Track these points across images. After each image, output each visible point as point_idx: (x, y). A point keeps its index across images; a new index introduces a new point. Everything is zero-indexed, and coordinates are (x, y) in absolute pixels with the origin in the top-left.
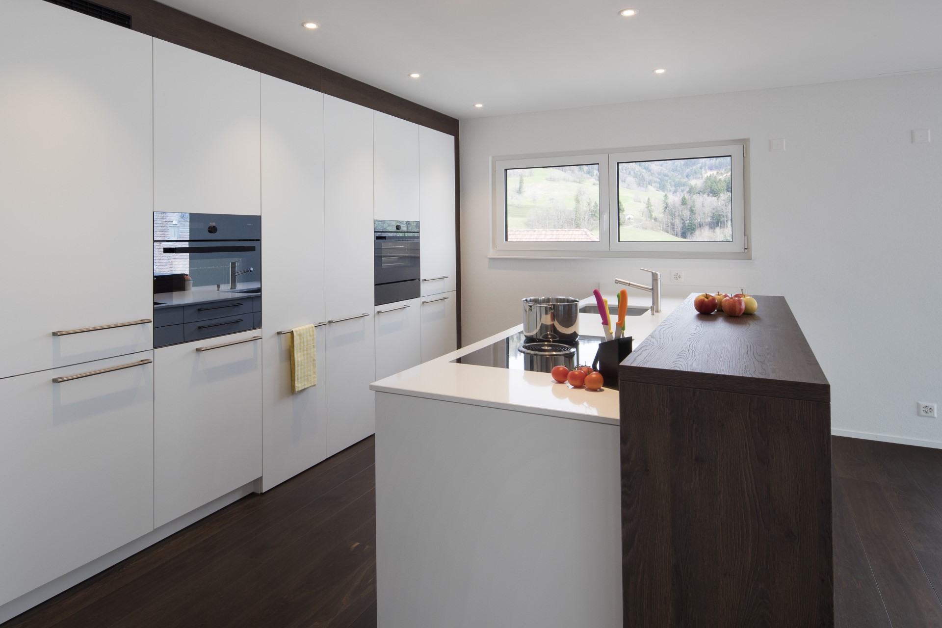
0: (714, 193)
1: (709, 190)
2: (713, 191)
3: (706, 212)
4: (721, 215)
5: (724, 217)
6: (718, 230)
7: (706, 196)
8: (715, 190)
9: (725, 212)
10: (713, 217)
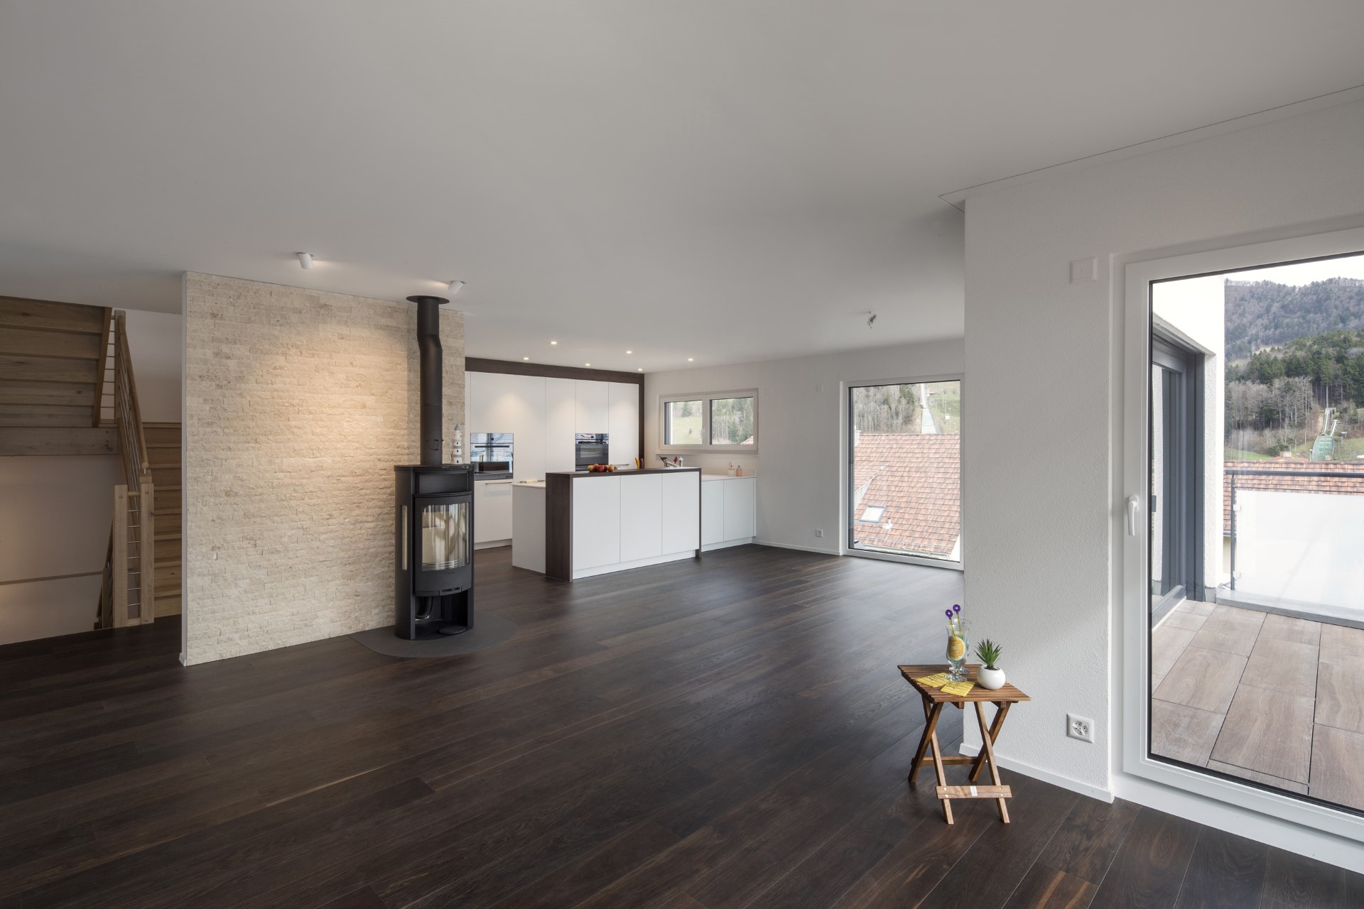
0: (1265, 378)
1: (1257, 374)
2: (1263, 375)
3: (1250, 406)
4: (1274, 410)
5: (1278, 413)
6: (1267, 432)
7: (1249, 383)
8: (1266, 374)
9: (1280, 405)
10: (1261, 414)
